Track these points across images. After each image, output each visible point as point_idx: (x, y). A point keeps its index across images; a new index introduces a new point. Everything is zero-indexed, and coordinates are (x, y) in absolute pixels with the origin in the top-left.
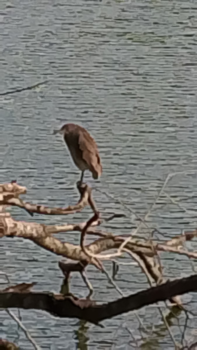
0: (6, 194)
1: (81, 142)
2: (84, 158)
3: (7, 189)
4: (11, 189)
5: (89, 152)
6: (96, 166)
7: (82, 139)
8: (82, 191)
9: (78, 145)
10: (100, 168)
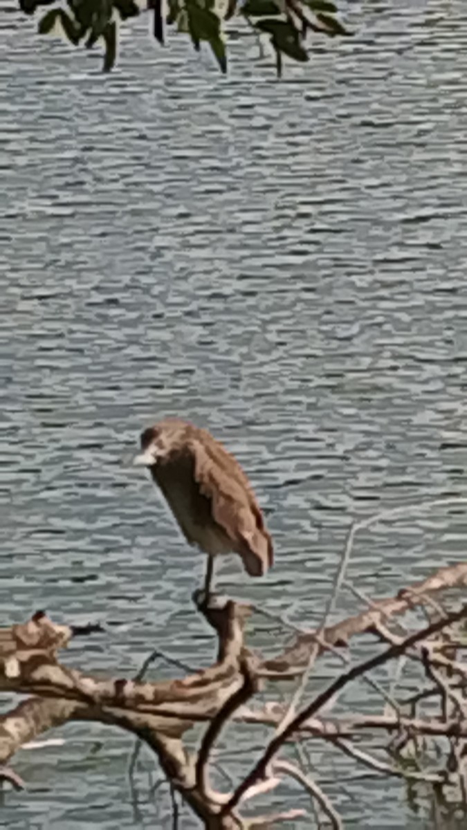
0: (25, 655)
1: (202, 476)
2: (218, 519)
3: (25, 639)
4: (35, 640)
5: (229, 499)
6: (255, 538)
7: (204, 464)
8: (221, 619)
9: (197, 486)
10: (263, 543)
